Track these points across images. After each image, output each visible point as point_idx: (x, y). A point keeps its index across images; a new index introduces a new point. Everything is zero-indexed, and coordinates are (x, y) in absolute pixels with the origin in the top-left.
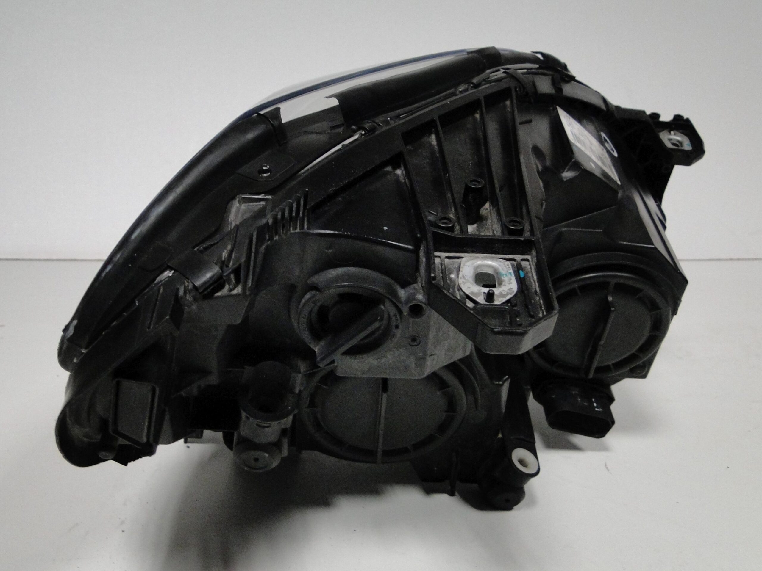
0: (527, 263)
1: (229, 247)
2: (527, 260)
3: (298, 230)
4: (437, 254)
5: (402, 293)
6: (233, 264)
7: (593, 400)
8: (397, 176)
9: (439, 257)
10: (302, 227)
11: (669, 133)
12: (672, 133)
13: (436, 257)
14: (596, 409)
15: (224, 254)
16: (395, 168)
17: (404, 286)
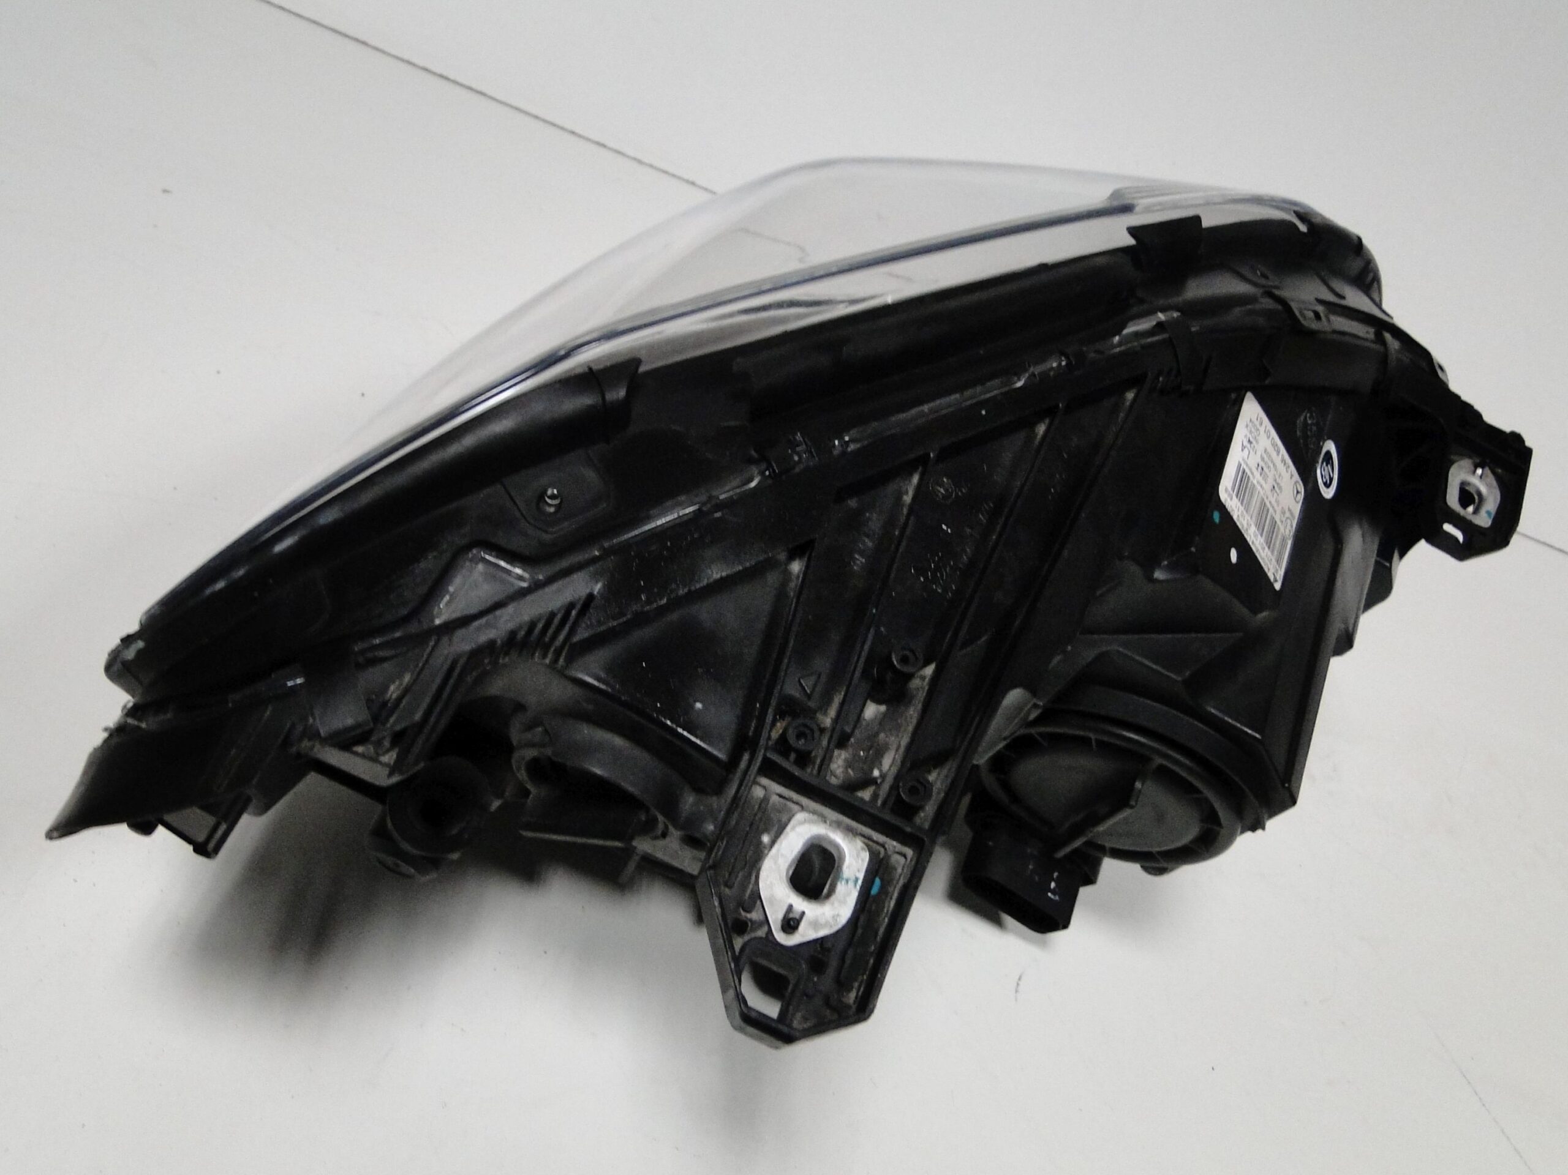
0: (902, 860)
1: (407, 678)
2: (905, 856)
3: (547, 661)
4: (764, 781)
5: (689, 801)
6: (395, 723)
7: (1056, 875)
8: (787, 573)
9: (764, 787)
10: (555, 661)
11: (1473, 468)
12: (1479, 471)
13: (760, 785)
14: (1049, 894)
15: (392, 688)
16: (791, 558)
17: (699, 790)
